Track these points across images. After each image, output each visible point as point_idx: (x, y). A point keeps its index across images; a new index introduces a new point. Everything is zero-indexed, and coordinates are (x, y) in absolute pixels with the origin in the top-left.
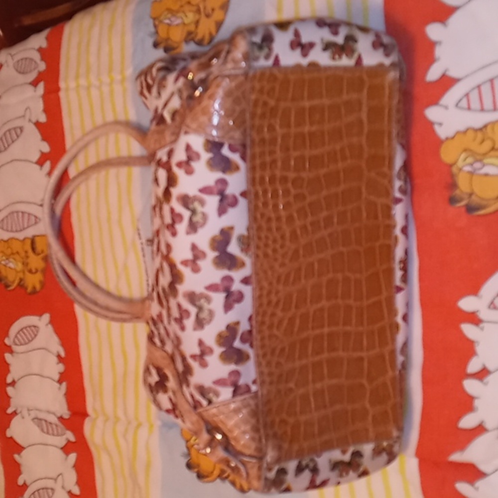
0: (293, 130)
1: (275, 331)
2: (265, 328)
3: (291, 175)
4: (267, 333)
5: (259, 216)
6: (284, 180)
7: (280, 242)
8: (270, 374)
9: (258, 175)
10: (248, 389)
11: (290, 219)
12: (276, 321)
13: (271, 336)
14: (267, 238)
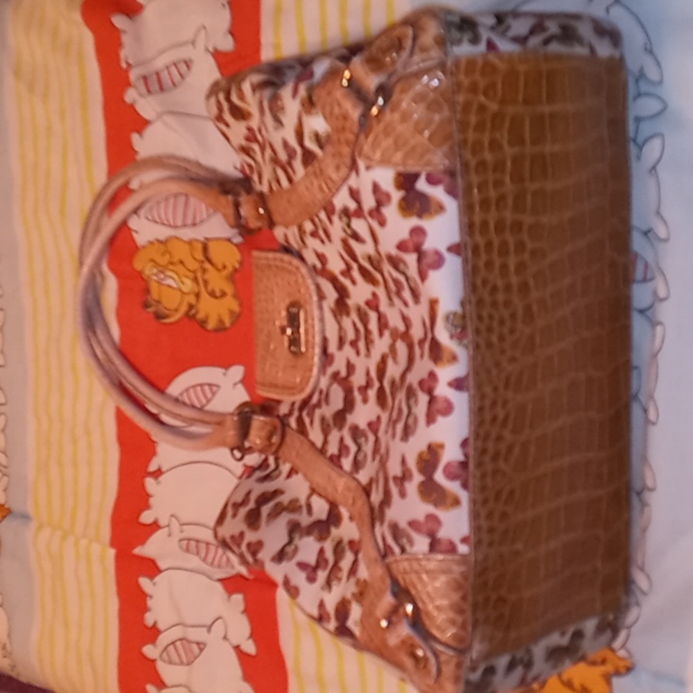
0: (529, 149)
1: (502, 465)
2: (487, 459)
3: (528, 219)
4: (489, 467)
5: (479, 282)
6: (517, 227)
7: (508, 324)
8: (491, 530)
9: (477, 219)
10: (452, 549)
11: (524, 287)
12: (503, 447)
13: (495, 472)
14: (491, 317)
